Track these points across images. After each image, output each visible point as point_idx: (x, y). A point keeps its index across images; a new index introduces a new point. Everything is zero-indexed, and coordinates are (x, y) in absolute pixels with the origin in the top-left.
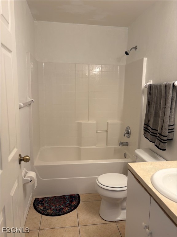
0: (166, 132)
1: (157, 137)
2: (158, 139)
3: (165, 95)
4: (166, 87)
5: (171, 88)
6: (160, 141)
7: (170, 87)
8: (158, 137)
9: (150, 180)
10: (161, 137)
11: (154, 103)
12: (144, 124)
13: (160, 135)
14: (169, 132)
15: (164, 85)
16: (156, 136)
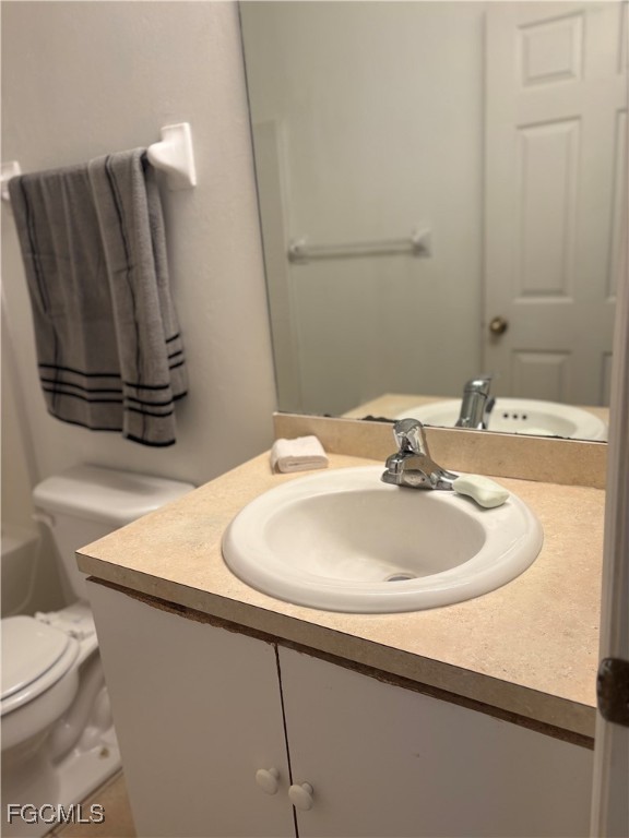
0: (161, 372)
1: (127, 403)
2: (131, 409)
3: (115, 214)
4: (111, 175)
5: (139, 175)
6: (145, 413)
7: (131, 172)
8: (131, 399)
9: (220, 558)
10: (145, 395)
11: (68, 259)
12: (42, 365)
13: (139, 387)
14: (172, 368)
15: (96, 170)
16: (120, 401)
